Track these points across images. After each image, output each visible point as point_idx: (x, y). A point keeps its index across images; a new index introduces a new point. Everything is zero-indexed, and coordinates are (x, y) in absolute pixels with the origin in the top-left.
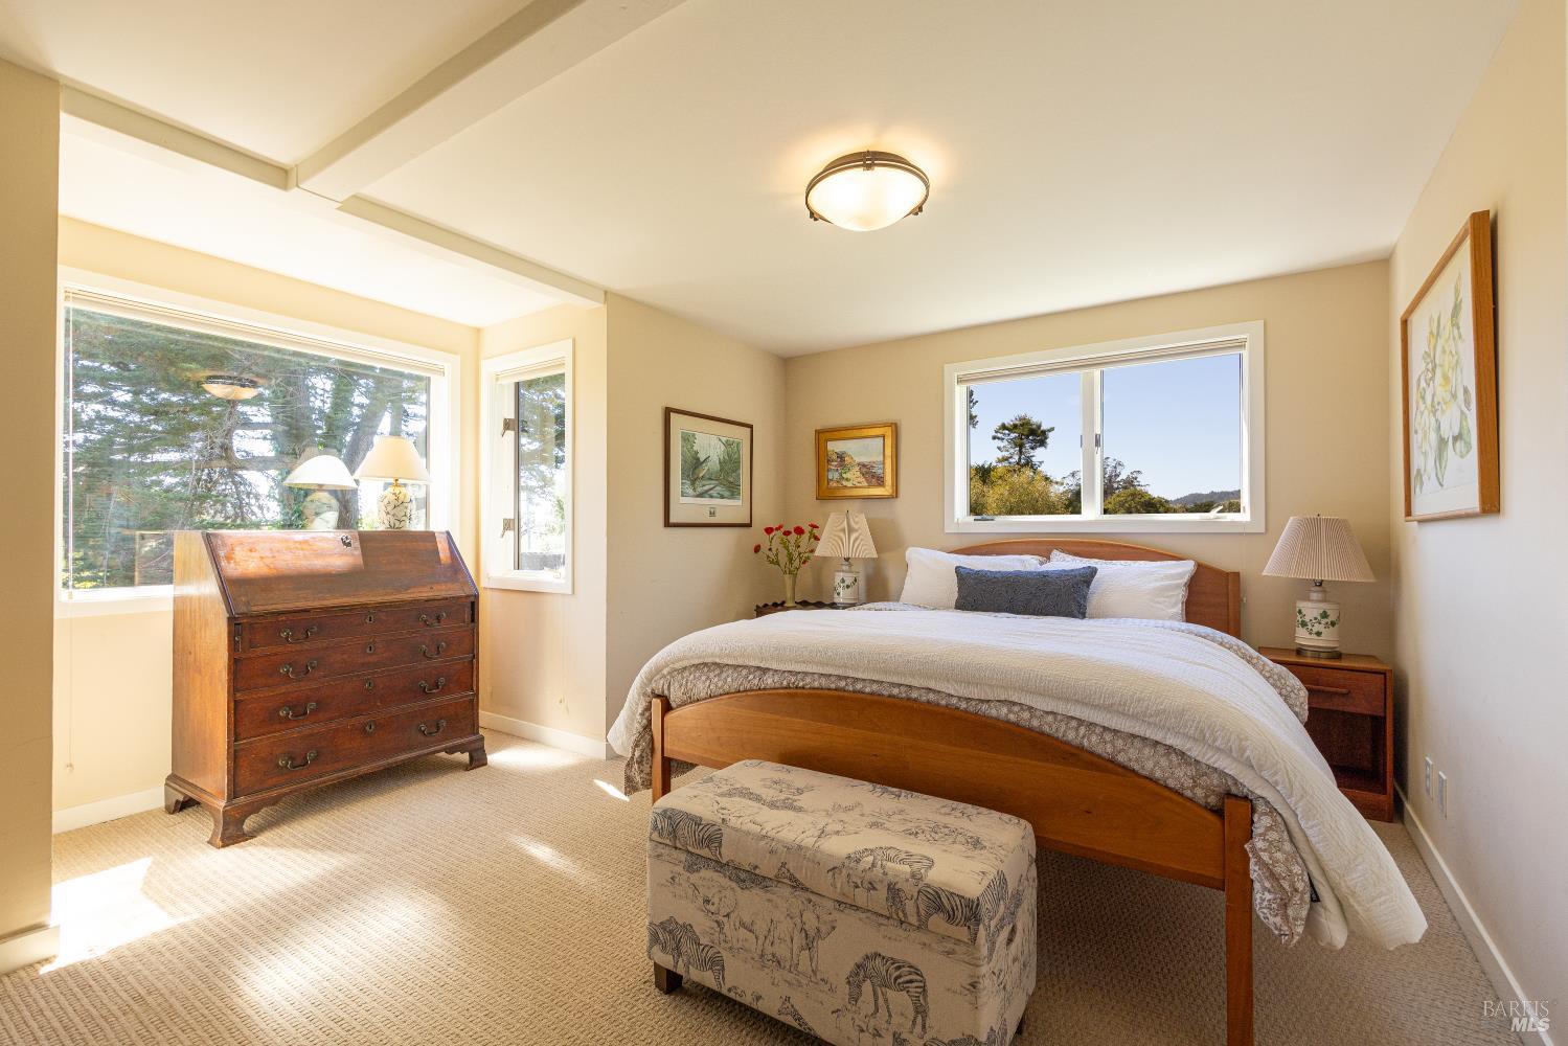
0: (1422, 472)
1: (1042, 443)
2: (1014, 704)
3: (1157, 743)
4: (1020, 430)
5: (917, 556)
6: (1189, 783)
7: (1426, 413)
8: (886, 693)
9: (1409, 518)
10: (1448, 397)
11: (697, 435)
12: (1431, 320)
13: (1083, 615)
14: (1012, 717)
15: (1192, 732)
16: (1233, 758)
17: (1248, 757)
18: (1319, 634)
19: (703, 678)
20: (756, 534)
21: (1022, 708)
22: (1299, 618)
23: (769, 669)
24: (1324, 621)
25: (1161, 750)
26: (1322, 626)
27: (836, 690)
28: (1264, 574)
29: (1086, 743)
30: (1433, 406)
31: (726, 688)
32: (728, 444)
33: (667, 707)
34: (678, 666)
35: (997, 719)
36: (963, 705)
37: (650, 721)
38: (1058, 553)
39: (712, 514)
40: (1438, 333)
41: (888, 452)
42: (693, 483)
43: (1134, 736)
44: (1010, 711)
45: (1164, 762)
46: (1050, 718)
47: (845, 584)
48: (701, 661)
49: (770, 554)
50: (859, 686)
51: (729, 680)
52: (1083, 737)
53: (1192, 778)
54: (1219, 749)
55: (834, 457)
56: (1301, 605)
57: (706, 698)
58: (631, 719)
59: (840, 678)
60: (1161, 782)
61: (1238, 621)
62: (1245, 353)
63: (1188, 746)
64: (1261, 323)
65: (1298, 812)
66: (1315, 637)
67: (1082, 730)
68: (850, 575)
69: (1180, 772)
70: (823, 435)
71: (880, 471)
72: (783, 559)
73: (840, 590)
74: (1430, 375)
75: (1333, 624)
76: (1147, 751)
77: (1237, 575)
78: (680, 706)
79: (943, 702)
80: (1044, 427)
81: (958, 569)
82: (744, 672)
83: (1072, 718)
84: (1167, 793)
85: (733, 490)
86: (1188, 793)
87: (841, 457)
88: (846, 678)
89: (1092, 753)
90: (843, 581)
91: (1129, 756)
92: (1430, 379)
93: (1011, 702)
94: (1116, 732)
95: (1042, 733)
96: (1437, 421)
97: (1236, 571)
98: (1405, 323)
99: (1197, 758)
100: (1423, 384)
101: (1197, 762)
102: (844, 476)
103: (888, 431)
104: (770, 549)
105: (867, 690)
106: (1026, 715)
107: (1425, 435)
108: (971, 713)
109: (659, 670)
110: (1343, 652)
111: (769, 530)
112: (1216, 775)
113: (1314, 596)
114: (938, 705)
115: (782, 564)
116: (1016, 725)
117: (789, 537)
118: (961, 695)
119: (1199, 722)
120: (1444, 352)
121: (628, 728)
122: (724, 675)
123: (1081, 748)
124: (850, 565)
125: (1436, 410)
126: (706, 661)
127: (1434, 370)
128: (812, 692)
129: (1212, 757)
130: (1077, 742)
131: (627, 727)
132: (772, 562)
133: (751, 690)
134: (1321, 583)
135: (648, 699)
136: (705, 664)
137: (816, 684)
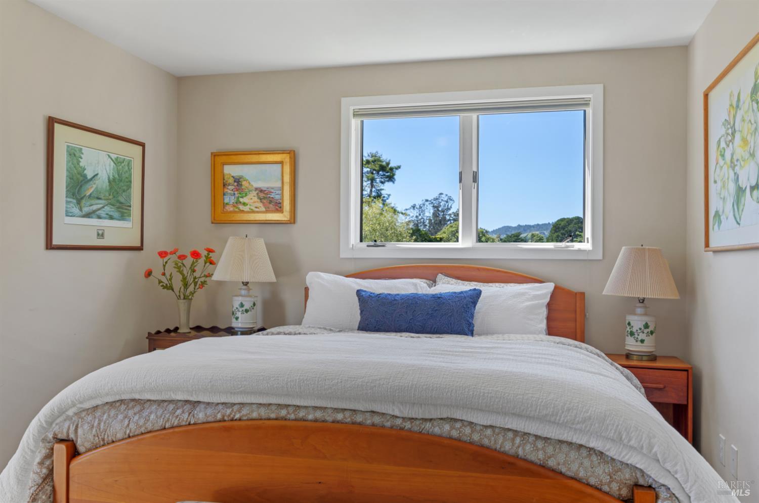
0: (721, 214)
1: (391, 178)
2: (456, 420)
3: (581, 446)
4: (372, 166)
5: (318, 280)
6: (606, 479)
7: (725, 167)
8: (329, 419)
9: (707, 249)
10: (747, 156)
11: (84, 150)
12: (731, 95)
13: (472, 333)
14: (455, 434)
15: (612, 435)
16: (645, 455)
17: (656, 452)
18: (642, 341)
19: (120, 417)
20: (149, 258)
21: (463, 425)
22: (628, 329)
23: (199, 402)
24: (646, 331)
25: (584, 452)
26: (645, 335)
27: (276, 419)
28: (603, 293)
29: (521, 452)
30: (732, 162)
31: (149, 426)
32: (117, 162)
33: (74, 453)
34: (87, 405)
35: (440, 436)
36: (408, 425)
37: (51, 471)
38: (443, 277)
39: (101, 235)
40: (738, 106)
41: (287, 178)
42: (79, 202)
43: (561, 442)
44: (452, 428)
45: (587, 463)
46: (489, 432)
47: (244, 309)
48: (118, 398)
49: (163, 279)
50: (302, 414)
51: (152, 416)
52: (519, 447)
53: (609, 475)
54: (631, 447)
55: (231, 181)
56: (630, 318)
57: (123, 439)
58: (24, 469)
59: (280, 406)
60: (584, 481)
61: (583, 332)
62: (589, 111)
63: (608, 447)
64: (601, 86)
65: (690, 495)
66: (639, 343)
67: (518, 440)
68: (248, 299)
69: (599, 470)
70: (219, 158)
71: (277, 197)
72: (177, 283)
73: (239, 314)
74: (730, 138)
75: (652, 333)
76: (573, 454)
77: (583, 294)
78: (89, 450)
79: (388, 424)
80: (392, 165)
81: (359, 292)
82: (171, 407)
83: (509, 430)
84: (589, 490)
85: (123, 212)
86: (606, 488)
87: (238, 181)
88: (287, 406)
89: (526, 460)
90: (242, 305)
91: (559, 460)
92: (730, 141)
93: (452, 419)
94: (546, 439)
95: (482, 446)
96: (735, 173)
97: (582, 290)
98: (706, 96)
99: (614, 457)
100: (723, 145)
101: (613, 460)
102: (241, 200)
103: (286, 158)
104: (164, 274)
105: (310, 417)
106: (468, 430)
107: (724, 186)
108: (416, 432)
109: (62, 411)
110: (657, 355)
111: (163, 254)
112: (628, 470)
113: (639, 311)
114: (383, 427)
115: (176, 289)
116: (459, 440)
117: (184, 261)
118: (406, 415)
119: (617, 426)
120: (743, 120)
121: (20, 481)
122: (145, 413)
123: (517, 457)
124: (249, 290)
125: (735, 166)
126: (124, 397)
127: (733, 134)
128: (250, 423)
129: (626, 455)
130: (512, 452)
131: (18, 479)
132: (165, 287)
133: (179, 426)
134: (642, 301)
135: (49, 445)
136: (122, 401)
137: (255, 415)
